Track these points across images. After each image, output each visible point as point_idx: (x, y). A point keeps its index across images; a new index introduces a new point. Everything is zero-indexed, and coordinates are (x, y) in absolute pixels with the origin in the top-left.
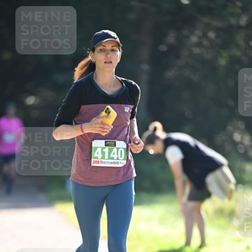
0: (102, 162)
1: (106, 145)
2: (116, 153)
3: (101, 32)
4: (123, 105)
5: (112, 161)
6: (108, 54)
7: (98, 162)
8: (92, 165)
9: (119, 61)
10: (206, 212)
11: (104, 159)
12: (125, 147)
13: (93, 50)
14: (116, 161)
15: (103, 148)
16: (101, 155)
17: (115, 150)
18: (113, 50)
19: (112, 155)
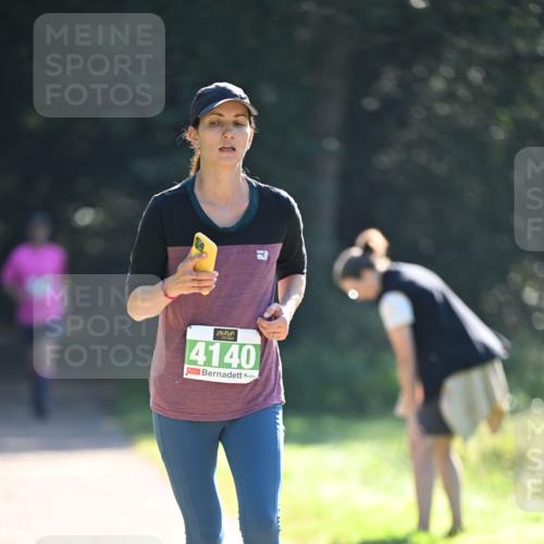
0: (205, 373)
1: (216, 338)
2: (236, 355)
3: (213, 86)
4: (252, 246)
5: (228, 371)
6: (227, 130)
7: (197, 372)
8: (185, 376)
9: (248, 147)
10: (463, 459)
11: (210, 365)
12: (259, 342)
13: (196, 125)
14: (235, 371)
15: (208, 344)
16: (205, 358)
17: (234, 348)
18: (237, 124)
19: (227, 360)
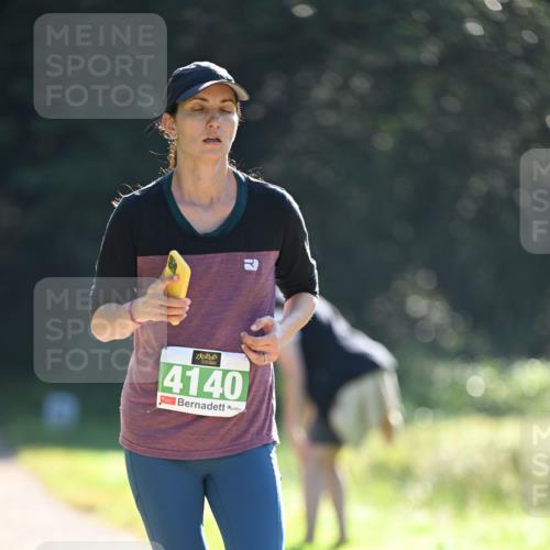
1: (195, 361)
5: (207, 401)
6: (212, 118)
7: (172, 401)
8: (158, 406)
13: (172, 111)
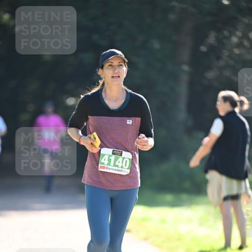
0: (107, 168)
1: (113, 154)
2: (121, 162)
4: (125, 118)
5: (117, 168)
7: (104, 168)
8: (99, 170)
11: (110, 165)
12: (131, 158)
14: (120, 169)
15: (109, 156)
16: (108, 162)
17: (120, 159)
19: (117, 163)
